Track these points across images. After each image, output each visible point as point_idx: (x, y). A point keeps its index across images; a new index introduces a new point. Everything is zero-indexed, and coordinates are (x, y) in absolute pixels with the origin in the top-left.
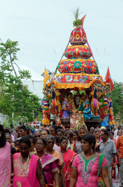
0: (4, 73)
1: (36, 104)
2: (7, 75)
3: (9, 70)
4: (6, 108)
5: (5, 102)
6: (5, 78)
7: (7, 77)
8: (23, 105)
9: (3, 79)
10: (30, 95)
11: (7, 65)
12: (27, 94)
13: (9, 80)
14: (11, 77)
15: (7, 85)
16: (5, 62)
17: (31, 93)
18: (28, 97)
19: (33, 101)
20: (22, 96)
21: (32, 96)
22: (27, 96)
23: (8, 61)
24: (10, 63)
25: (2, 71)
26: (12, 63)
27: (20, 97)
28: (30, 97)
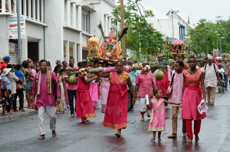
0: (130, 13)
1: (159, 40)
2: (133, 15)
3: (134, 10)
4: (132, 43)
5: (132, 38)
6: (131, 18)
7: (133, 16)
8: (148, 41)
9: (130, 18)
10: (154, 31)
11: (133, 6)
12: (152, 31)
13: (135, 19)
14: (137, 16)
15: (133, 24)
16: (130, 2)
17: (155, 30)
18: (153, 33)
19: (157, 37)
20: (147, 33)
21: (156, 33)
22: (151, 32)
23: (133, 2)
24: (136, 4)
25: (128, 11)
26: (137, 4)
27: (145, 34)
28: (154, 34)
